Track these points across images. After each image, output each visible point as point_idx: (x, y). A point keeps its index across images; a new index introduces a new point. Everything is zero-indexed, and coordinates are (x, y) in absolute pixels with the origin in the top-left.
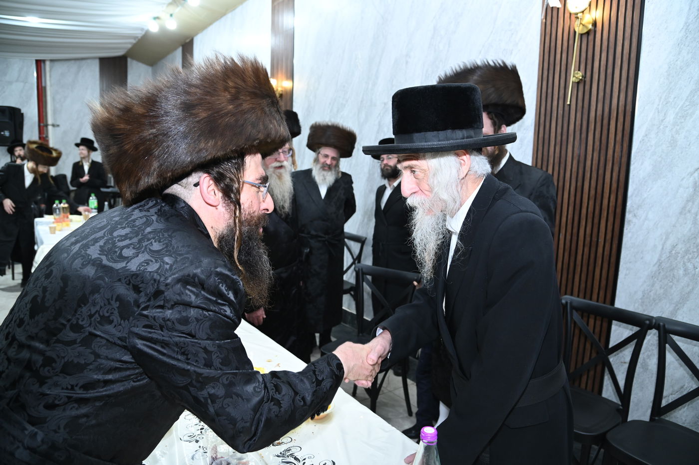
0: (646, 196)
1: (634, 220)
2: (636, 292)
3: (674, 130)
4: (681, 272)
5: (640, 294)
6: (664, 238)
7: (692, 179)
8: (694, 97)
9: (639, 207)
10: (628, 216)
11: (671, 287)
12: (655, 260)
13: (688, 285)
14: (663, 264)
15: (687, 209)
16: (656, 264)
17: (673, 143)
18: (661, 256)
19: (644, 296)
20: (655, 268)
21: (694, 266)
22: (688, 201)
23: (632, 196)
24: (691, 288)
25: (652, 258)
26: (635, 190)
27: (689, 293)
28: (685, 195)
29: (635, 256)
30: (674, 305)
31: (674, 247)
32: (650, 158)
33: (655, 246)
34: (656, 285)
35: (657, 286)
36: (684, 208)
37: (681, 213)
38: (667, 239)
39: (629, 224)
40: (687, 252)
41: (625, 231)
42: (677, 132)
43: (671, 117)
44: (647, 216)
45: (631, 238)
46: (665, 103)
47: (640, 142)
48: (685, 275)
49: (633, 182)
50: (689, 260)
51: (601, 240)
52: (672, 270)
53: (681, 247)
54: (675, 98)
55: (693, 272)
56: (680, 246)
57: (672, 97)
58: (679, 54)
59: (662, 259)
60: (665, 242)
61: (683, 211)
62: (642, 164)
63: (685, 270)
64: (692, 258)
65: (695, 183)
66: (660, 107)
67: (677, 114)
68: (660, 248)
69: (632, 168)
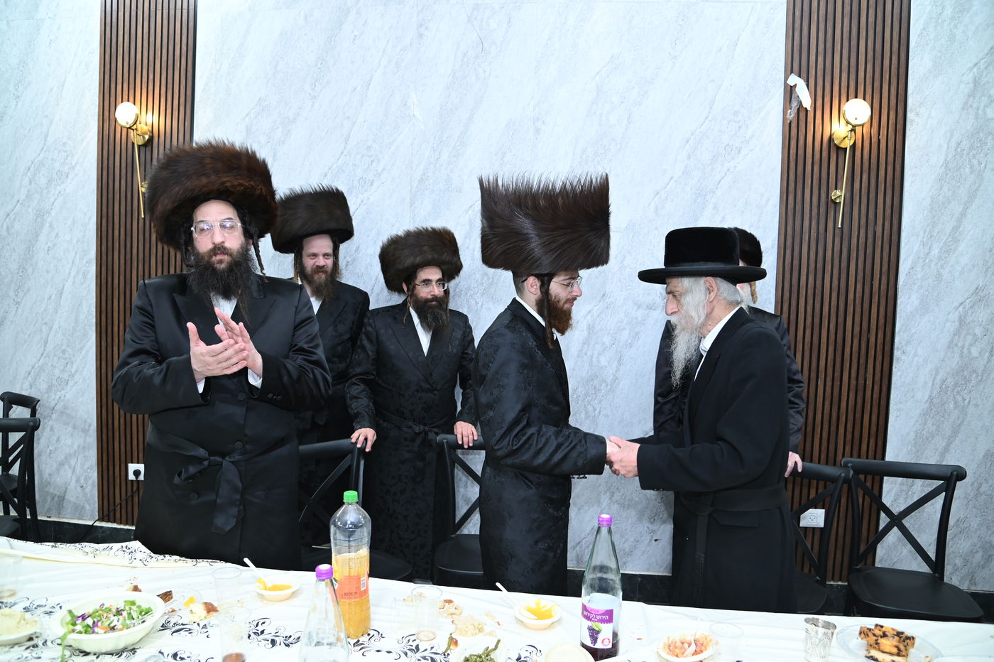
0: (914, 331)
1: (903, 357)
2: (908, 434)
3: (939, 264)
4: (952, 406)
5: (913, 435)
6: (934, 373)
7: (957, 313)
8: (955, 233)
9: (908, 343)
10: (897, 353)
11: (943, 422)
12: (927, 398)
13: (959, 418)
14: (935, 399)
15: (954, 342)
16: (927, 401)
17: (939, 277)
18: (931, 392)
19: (916, 436)
20: (926, 406)
21: (963, 398)
22: (954, 335)
23: (899, 331)
24: (961, 420)
25: (922, 395)
26: (902, 325)
27: (960, 425)
28: (952, 329)
29: (905, 395)
30: (947, 440)
31: (944, 381)
32: (917, 292)
33: (926, 383)
34: (928, 422)
35: (930, 423)
36: (951, 342)
37: (949, 347)
38: (937, 373)
39: (898, 362)
40: (956, 385)
41: (894, 370)
42: (942, 267)
43: (935, 251)
44: (916, 352)
45: (900, 376)
46: (929, 236)
47: (907, 275)
48: (955, 408)
49: (900, 317)
50: (958, 393)
51: (869, 383)
52: (943, 404)
53: (950, 382)
54: (939, 232)
55: (962, 404)
56: (949, 380)
57: (936, 231)
58: (941, 189)
59: (934, 395)
60: (935, 378)
61: (951, 345)
62: (909, 298)
63: (955, 404)
64: (961, 390)
65: (960, 317)
66: (925, 240)
67: (941, 248)
68: (930, 384)
69: (899, 301)
